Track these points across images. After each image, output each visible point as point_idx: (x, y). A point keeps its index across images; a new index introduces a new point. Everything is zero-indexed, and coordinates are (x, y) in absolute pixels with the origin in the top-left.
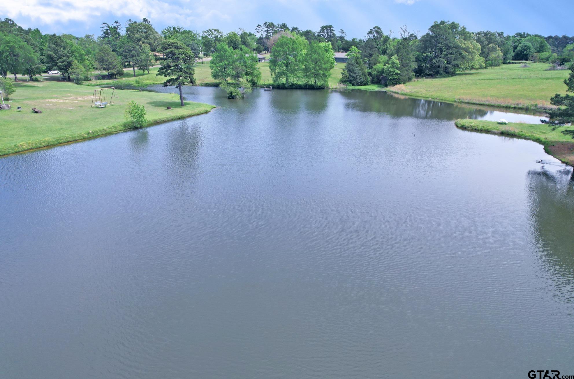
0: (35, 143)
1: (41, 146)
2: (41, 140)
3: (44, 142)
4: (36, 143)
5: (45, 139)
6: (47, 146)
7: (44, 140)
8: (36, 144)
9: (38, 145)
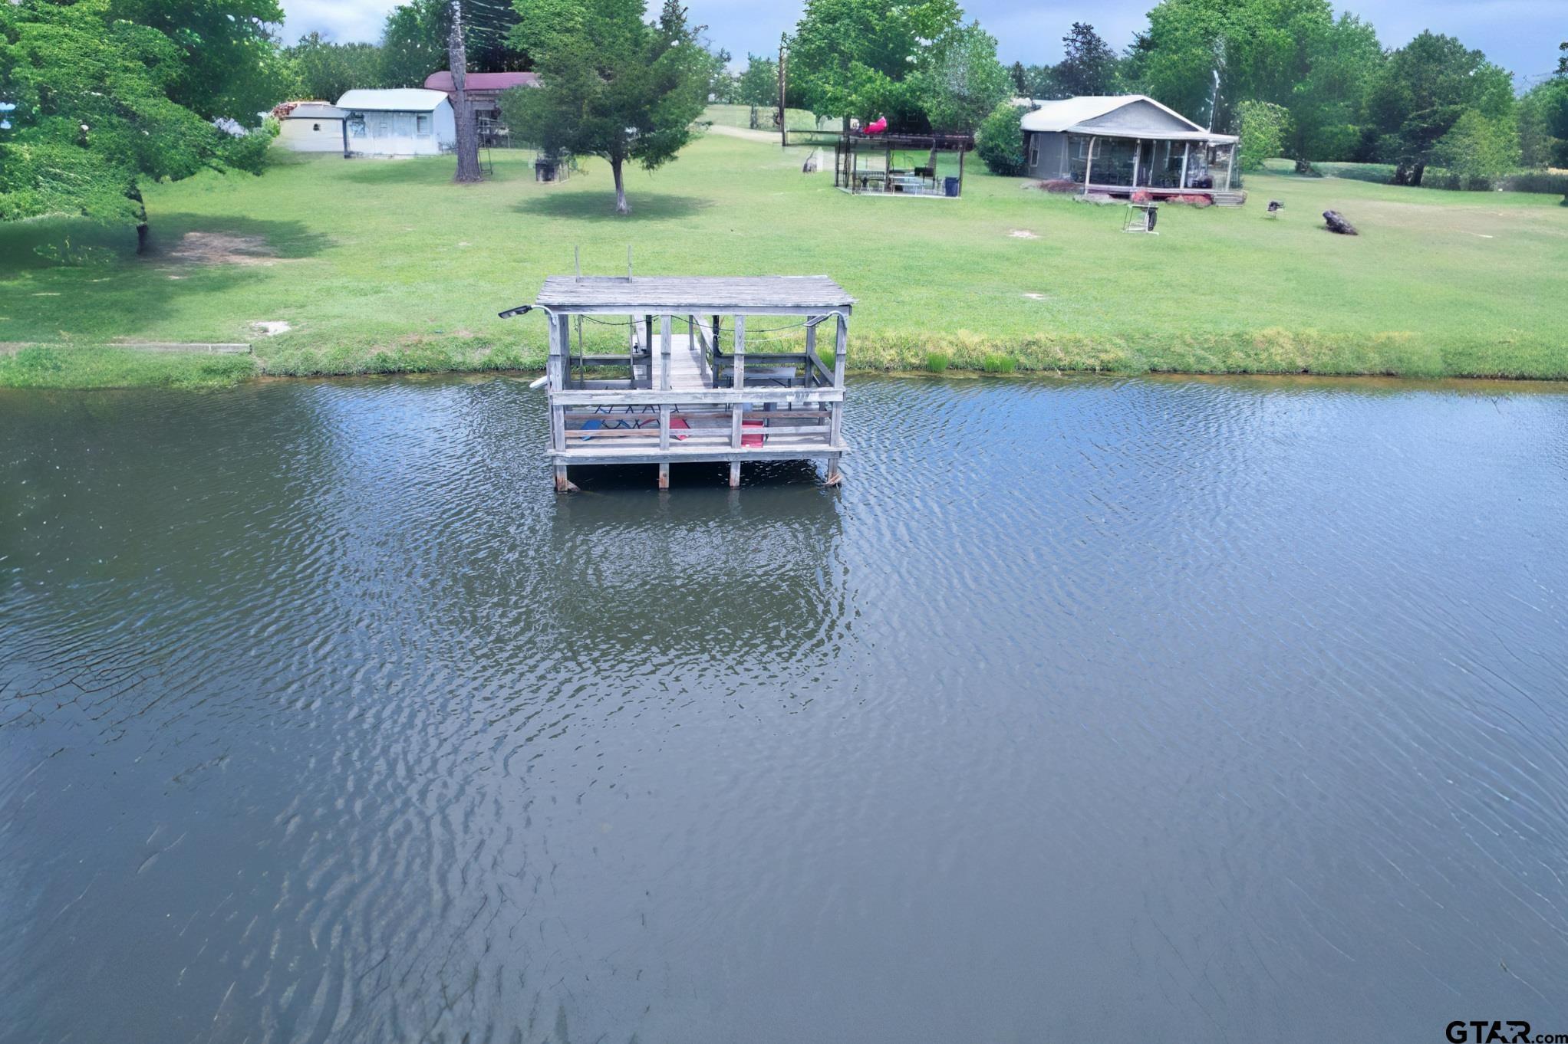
0: (1334, 346)
1: (1358, 367)
2: (1369, 339)
3: (1382, 348)
4: (1343, 345)
5: (1391, 334)
6: (1389, 374)
7: (1383, 336)
8: (1336, 352)
9: (1348, 362)
